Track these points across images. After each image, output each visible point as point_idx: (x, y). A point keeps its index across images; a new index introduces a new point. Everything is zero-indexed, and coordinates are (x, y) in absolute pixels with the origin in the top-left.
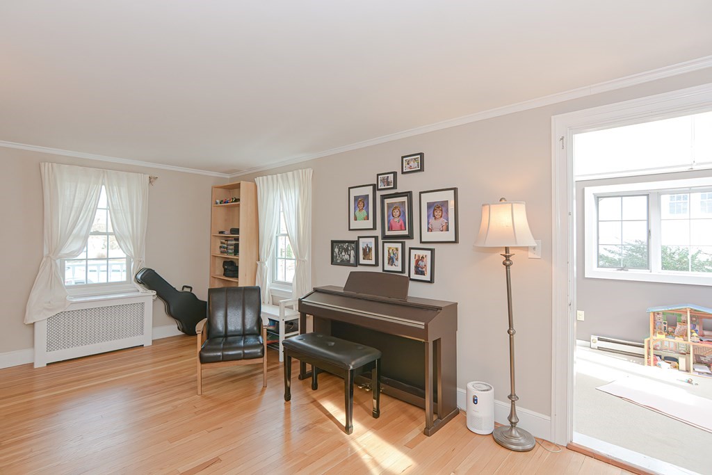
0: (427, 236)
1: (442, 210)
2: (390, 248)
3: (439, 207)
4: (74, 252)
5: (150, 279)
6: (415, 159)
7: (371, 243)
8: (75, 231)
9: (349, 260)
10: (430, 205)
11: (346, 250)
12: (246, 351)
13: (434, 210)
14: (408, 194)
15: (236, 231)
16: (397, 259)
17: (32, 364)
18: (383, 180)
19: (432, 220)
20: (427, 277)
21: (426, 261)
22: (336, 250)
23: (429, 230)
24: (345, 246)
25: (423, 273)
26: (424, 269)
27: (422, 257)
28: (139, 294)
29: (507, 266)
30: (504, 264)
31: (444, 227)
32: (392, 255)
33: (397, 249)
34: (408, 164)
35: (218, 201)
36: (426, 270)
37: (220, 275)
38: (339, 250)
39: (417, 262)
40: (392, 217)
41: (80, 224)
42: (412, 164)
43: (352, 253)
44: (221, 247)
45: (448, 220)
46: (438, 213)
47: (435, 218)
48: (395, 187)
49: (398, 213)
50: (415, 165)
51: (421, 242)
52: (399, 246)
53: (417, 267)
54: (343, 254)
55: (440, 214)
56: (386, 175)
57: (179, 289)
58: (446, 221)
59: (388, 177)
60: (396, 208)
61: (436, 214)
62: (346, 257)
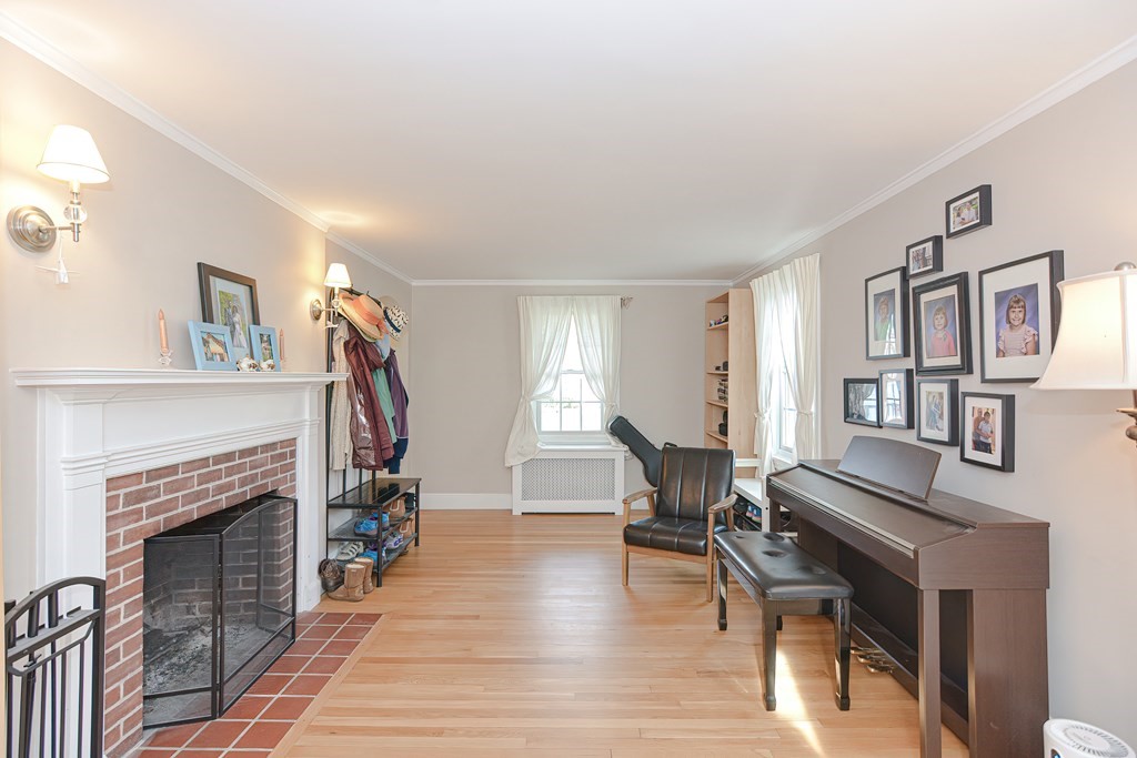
0: (996, 367)
1: (1024, 307)
3: (1018, 302)
4: (546, 393)
5: (622, 430)
6: (970, 202)
8: (548, 370)
10: (1000, 297)
12: (681, 540)
13: (1010, 307)
14: (962, 280)
15: (726, 365)
16: (941, 416)
17: (511, 510)
18: (916, 259)
19: (1005, 332)
20: (995, 458)
21: (994, 422)
22: (852, 397)
23: (1000, 353)
25: (986, 448)
26: (990, 441)
27: (987, 413)
28: (609, 447)
30: (1129, 435)
31: (1031, 346)
32: (933, 408)
33: (941, 397)
34: (959, 215)
35: (712, 322)
36: (994, 441)
37: (715, 432)
38: (856, 397)
39: (977, 422)
40: (933, 330)
41: (551, 365)
42: (965, 213)
44: (719, 390)
45: (1037, 330)
46: (1017, 315)
47: (1012, 327)
48: (938, 266)
49: (943, 321)
50: (971, 215)
51: (984, 381)
52: (947, 388)
53: (977, 432)
54: (861, 403)
55: (1021, 315)
56: (921, 247)
57: (660, 447)
58: (1033, 331)
59: (924, 249)
60: (939, 310)
61: (1012, 316)
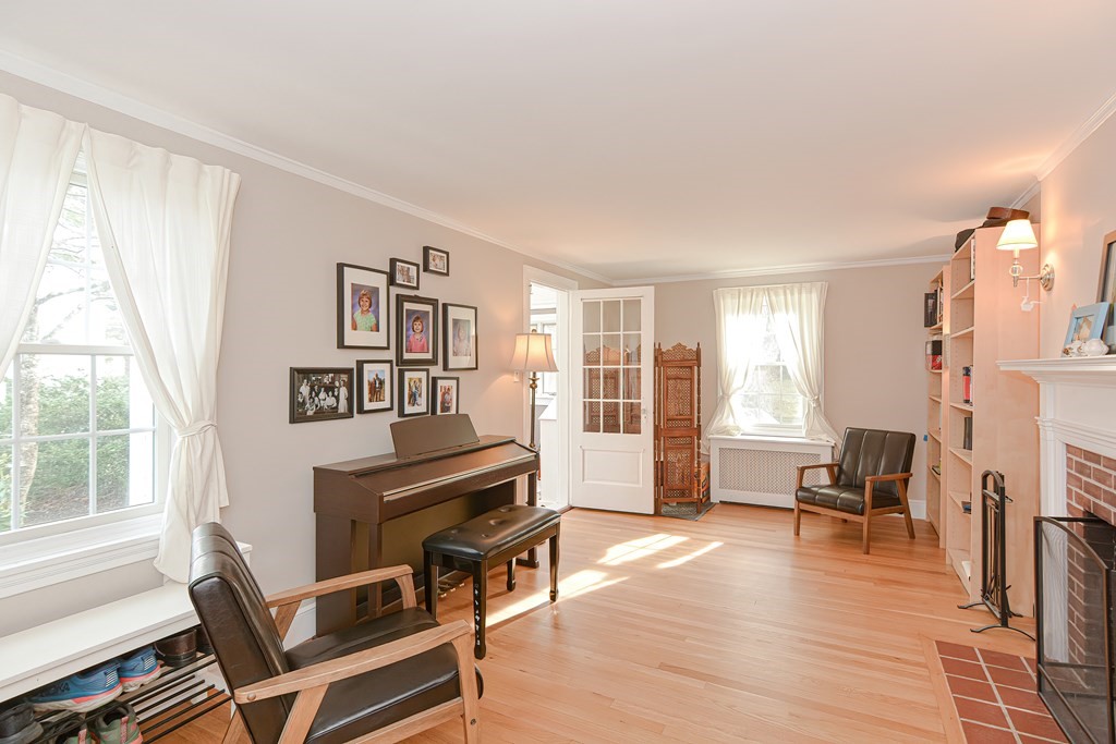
2: (411, 379)
6: (441, 257)
7: (383, 371)
9: (337, 408)
11: (330, 389)
13: (459, 329)
14: (433, 302)
16: (420, 396)
18: (402, 271)
19: (457, 342)
21: (452, 392)
22: (305, 389)
23: (454, 353)
24: (327, 379)
25: (449, 410)
27: (448, 389)
29: (534, 389)
30: (531, 386)
31: (467, 352)
32: (414, 390)
33: (420, 380)
34: (434, 260)
36: (452, 405)
38: (312, 389)
40: (411, 332)
42: (437, 261)
43: (343, 392)
45: (470, 343)
47: (460, 340)
49: (420, 328)
50: (440, 265)
51: (447, 369)
52: (423, 375)
54: (322, 395)
55: (464, 335)
56: (407, 265)
58: (468, 344)
59: (409, 269)
60: (417, 318)
61: (461, 334)
62: (331, 401)
